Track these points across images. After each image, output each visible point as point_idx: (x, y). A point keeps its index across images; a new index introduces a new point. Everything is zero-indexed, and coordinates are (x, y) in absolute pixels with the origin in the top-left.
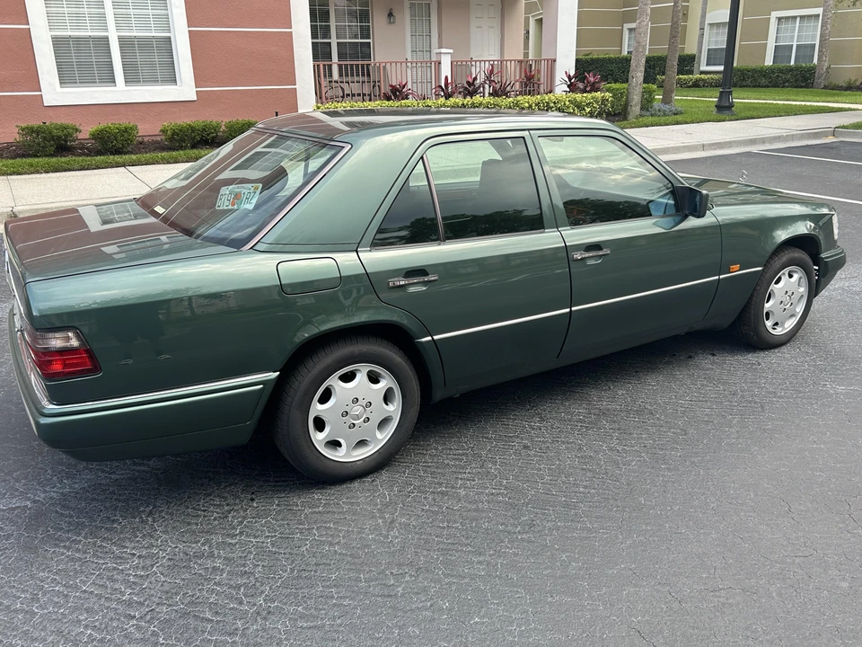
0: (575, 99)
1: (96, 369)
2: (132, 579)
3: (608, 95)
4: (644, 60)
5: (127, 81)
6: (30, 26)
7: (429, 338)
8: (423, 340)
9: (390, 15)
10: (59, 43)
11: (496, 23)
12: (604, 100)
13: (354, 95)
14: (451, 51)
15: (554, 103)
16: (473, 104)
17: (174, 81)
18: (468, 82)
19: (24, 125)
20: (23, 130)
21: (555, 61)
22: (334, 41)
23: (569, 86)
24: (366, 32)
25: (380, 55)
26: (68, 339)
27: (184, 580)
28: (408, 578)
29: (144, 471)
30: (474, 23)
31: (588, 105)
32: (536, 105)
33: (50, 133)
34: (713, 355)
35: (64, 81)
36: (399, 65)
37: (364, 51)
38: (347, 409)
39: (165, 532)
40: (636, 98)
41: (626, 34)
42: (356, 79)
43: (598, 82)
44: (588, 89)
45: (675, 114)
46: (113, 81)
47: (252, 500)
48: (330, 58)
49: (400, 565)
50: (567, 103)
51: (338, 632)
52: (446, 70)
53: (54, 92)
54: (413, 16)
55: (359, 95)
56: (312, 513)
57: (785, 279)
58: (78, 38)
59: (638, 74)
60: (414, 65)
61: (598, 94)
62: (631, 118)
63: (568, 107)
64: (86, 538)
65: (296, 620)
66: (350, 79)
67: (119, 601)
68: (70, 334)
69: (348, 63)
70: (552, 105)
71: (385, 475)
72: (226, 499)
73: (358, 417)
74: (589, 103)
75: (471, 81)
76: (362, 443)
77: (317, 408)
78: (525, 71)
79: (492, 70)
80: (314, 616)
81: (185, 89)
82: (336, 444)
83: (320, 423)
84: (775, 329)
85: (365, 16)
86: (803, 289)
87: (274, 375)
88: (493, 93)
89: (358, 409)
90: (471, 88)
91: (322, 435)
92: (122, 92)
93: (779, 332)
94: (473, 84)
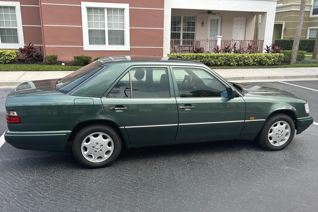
0: (267, 55)
1: (20, 123)
2: (20, 183)
3: (282, 54)
4: (299, 42)
5: (109, 44)
6: (83, 26)
7: (123, 127)
8: (121, 127)
9: (203, 23)
10: (90, 32)
11: (244, 27)
12: (280, 57)
13: (186, 51)
14: (222, 37)
15: (259, 56)
16: (225, 55)
17: (123, 44)
18: (226, 48)
19: (75, 56)
20: (75, 57)
21: (263, 41)
22: (182, 32)
23: (267, 51)
24: (194, 29)
25: (197, 38)
26: (14, 113)
27: (32, 185)
28: (89, 197)
29: (44, 157)
30: (234, 27)
31: (273, 58)
32: (251, 57)
33: (82, 59)
34: (249, 150)
35: (90, 43)
37: (193, 36)
38: (94, 146)
39: (37, 173)
40: (294, 56)
41: (309, 31)
42: (187, 45)
43: (279, 50)
44: (275, 52)
45: (314, 63)
46: (105, 43)
47: (65, 169)
48: (180, 38)
49: (89, 193)
50: (264, 57)
51: (59, 206)
52: (219, 44)
53: (87, 46)
54: (211, 24)
55: (188, 51)
56: (77, 175)
57: (279, 125)
58: (96, 30)
59: (296, 47)
60: (211, 41)
61: (278, 54)
62: (292, 63)
63: (264, 58)
64: (17, 171)
65: (51, 201)
66: (185, 45)
67: (13, 187)
68: (15, 112)
70: (258, 57)
71: (106, 169)
72: (58, 167)
73: (97, 149)
74: (274, 57)
75: (227, 47)
76: (100, 158)
77: (85, 144)
78: (249, 44)
79: (236, 44)
80: (56, 201)
81: (127, 47)
82: (91, 156)
83: (86, 149)
84: (275, 144)
85: (194, 24)
86: (288, 130)
87: (70, 131)
88: (236, 52)
89: (98, 146)
90: (227, 50)
91: (86, 153)
92: (107, 47)
93: (277, 145)
94: (228, 48)
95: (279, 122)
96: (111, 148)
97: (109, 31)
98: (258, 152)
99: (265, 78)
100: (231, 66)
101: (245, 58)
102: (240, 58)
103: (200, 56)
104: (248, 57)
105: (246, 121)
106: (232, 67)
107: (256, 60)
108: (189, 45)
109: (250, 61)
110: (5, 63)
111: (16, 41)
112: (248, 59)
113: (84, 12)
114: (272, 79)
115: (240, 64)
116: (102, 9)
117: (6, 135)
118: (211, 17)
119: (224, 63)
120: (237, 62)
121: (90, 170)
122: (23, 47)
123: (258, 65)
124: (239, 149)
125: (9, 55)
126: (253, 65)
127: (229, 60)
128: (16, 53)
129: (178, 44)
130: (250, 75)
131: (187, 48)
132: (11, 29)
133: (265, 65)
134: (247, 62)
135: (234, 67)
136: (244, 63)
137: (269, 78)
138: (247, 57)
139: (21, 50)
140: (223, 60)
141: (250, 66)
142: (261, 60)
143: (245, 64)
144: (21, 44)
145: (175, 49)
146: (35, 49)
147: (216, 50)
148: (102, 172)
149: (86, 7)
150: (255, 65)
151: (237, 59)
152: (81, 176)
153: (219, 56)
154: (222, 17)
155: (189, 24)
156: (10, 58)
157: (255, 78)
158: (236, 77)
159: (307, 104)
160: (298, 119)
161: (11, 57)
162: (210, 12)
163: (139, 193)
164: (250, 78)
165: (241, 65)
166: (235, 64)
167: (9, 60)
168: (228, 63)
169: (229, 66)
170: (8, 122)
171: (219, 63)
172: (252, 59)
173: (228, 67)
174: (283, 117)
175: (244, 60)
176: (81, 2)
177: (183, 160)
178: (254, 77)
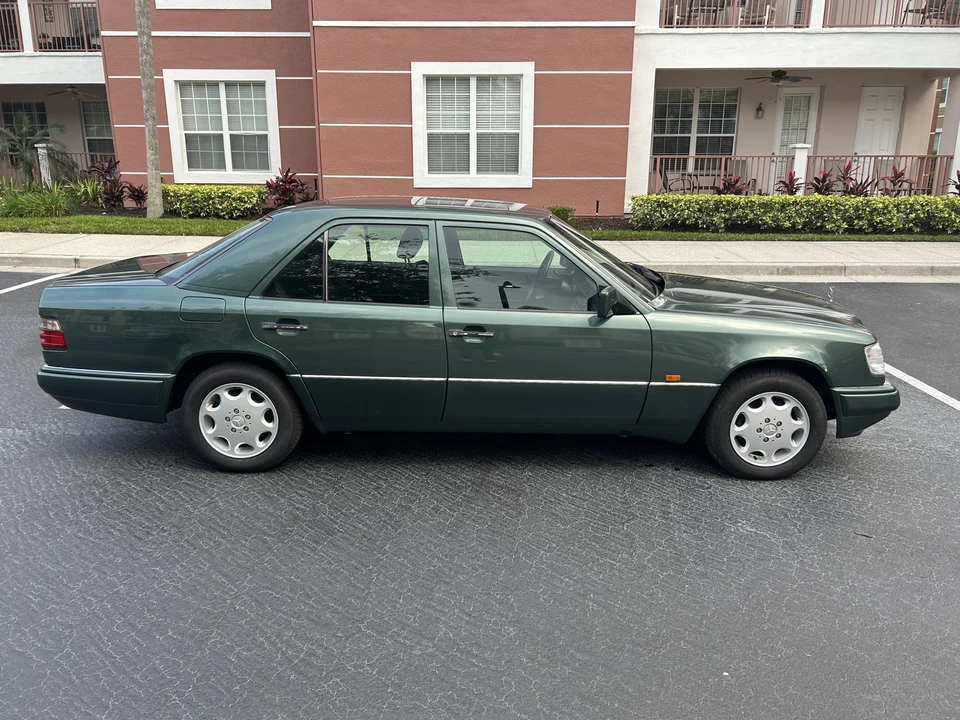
0: (953, 202)
1: (65, 347)
5: (479, 170)
6: (413, 126)
7: (299, 375)
8: (294, 375)
9: (759, 109)
10: (432, 139)
11: (895, 117)
13: (701, 188)
14: (809, 146)
15: (922, 205)
16: (808, 201)
17: (516, 170)
18: (816, 179)
21: (952, 158)
22: (694, 136)
23: (957, 188)
24: (730, 127)
25: (740, 150)
26: (53, 325)
27: (72, 493)
28: (166, 534)
30: (864, 115)
32: (895, 206)
34: (676, 469)
35: (431, 168)
36: (762, 159)
37: (726, 146)
38: (230, 416)
46: (468, 170)
48: (687, 151)
50: (940, 207)
52: (800, 166)
53: (423, 177)
54: (788, 110)
55: (706, 188)
57: (768, 404)
58: (447, 135)
63: (941, 211)
64: (71, 459)
66: (699, 172)
67: (32, 492)
69: (707, 156)
70: (918, 207)
73: (237, 424)
75: (819, 177)
76: (246, 446)
77: (207, 408)
78: (894, 168)
79: (849, 166)
80: (91, 534)
81: (524, 178)
82: (224, 441)
83: (211, 422)
84: (756, 458)
85: (731, 111)
86: (802, 423)
87: (169, 375)
88: (847, 192)
89: (239, 419)
90: (821, 185)
91: (211, 431)
92: (473, 179)
93: (760, 463)
94: (824, 180)
95: (768, 397)
96: (272, 427)
97: (480, 137)
98: (698, 479)
99: (920, 271)
100: (827, 232)
101: (875, 209)
102: (857, 209)
103: (729, 203)
104: (886, 207)
105: (652, 383)
106: (830, 236)
107: (913, 215)
108: (711, 172)
109: (890, 220)
110: (231, 218)
111: (265, 165)
112: (885, 214)
113: (418, 89)
114: (943, 274)
115: (857, 227)
116: (464, 80)
117: (40, 373)
118: (786, 89)
119: (805, 225)
120: (850, 221)
121: (221, 475)
122: (274, 180)
123: (921, 233)
124: (651, 466)
125: (239, 199)
126: (900, 231)
127: (820, 216)
128: (260, 193)
129: (678, 169)
130: (871, 260)
131: (706, 181)
132: (254, 136)
133: (944, 231)
134: (881, 222)
135: (836, 236)
136: (871, 224)
137: (933, 270)
138: (881, 205)
139: (269, 185)
140: (801, 215)
141: (891, 233)
142: (930, 216)
143: (875, 228)
144: (274, 173)
145: (670, 183)
146: (302, 185)
147: (786, 186)
148: (242, 483)
149: (424, 75)
150: (910, 231)
151: (846, 211)
152: (192, 486)
153: (789, 205)
154: (823, 89)
155: (718, 110)
156: (242, 206)
157: (885, 270)
158: (821, 265)
159: (877, 347)
160: (837, 389)
161: (245, 202)
162: (779, 74)
163: (283, 543)
164: (865, 270)
165: (860, 231)
166: (839, 227)
167: (239, 210)
168: (819, 224)
169: (820, 233)
170: (44, 346)
171: (788, 224)
172: (899, 212)
173: (816, 236)
174: (781, 381)
175: (872, 216)
176: (413, 64)
177: (465, 476)
178: (882, 268)
